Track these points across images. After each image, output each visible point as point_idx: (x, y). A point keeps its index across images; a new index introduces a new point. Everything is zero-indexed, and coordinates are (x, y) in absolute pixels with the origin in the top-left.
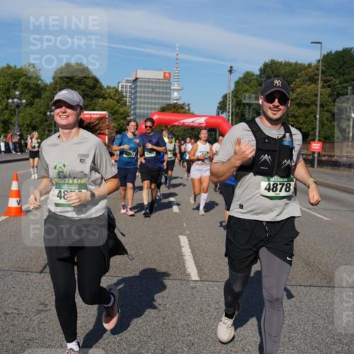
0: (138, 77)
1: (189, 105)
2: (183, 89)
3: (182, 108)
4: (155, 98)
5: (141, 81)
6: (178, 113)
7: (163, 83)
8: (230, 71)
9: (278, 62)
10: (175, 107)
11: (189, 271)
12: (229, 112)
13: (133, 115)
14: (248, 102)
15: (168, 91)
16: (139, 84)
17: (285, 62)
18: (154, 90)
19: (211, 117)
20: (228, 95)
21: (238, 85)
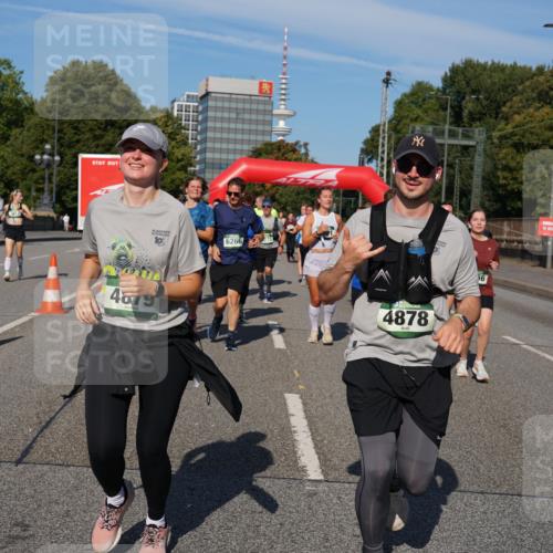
0: (210, 90)
1: (306, 145)
2: (295, 113)
3: (294, 151)
4: (243, 132)
5: (216, 99)
6: (286, 159)
7: (258, 102)
8: (387, 82)
9: (479, 65)
11: (304, 461)
12: (382, 159)
13: (199, 162)
15: (268, 118)
16: (211, 103)
17: (493, 63)
18: (240, 116)
19: (348, 169)
20: (381, 128)
21: (401, 108)
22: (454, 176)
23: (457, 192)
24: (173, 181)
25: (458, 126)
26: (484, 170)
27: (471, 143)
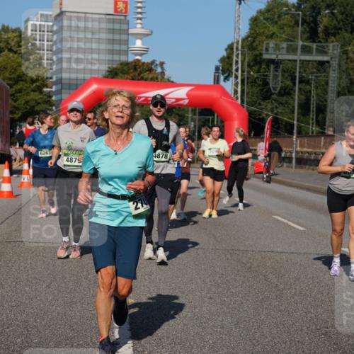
0: (64, 9)
1: (162, 64)
3: (150, 70)
6: (142, 79)
7: (114, 21)
10: (135, 69)
12: (236, 77)
13: (54, 83)
14: (273, 57)
15: (124, 37)
20: (235, 45)
21: (257, 25)
22: (310, 92)
23: (313, 108)
24: (27, 102)
25: (314, 42)
26: (339, 85)
27: (326, 58)
